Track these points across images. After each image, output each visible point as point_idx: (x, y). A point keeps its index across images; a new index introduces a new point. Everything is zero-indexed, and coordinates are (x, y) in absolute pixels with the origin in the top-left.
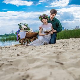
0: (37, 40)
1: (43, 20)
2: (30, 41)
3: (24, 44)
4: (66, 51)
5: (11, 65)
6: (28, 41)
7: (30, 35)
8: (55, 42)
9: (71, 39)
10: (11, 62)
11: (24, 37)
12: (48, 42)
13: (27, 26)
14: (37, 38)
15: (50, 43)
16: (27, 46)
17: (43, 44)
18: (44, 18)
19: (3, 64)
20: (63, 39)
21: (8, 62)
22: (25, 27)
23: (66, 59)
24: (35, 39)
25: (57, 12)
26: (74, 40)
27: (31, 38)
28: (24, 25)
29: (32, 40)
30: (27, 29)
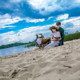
0: (50, 44)
1: (52, 30)
2: (45, 45)
3: (41, 48)
4: (72, 51)
5: (26, 70)
6: (43, 45)
7: (45, 41)
8: (63, 44)
9: (74, 40)
10: (26, 67)
11: (41, 43)
12: (58, 45)
13: (42, 35)
14: (50, 43)
15: (59, 45)
16: (43, 49)
17: (54, 46)
18: (53, 29)
19: (20, 70)
20: (68, 41)
21: (24, 68)
22: (41, 36)
23: (73, 61)
24: (48, 44)
25: (61, 23)
26: (76, 40)
27: (46, 43)
28: (40, 34)
29: (46, 44)
30: (42, 37)
